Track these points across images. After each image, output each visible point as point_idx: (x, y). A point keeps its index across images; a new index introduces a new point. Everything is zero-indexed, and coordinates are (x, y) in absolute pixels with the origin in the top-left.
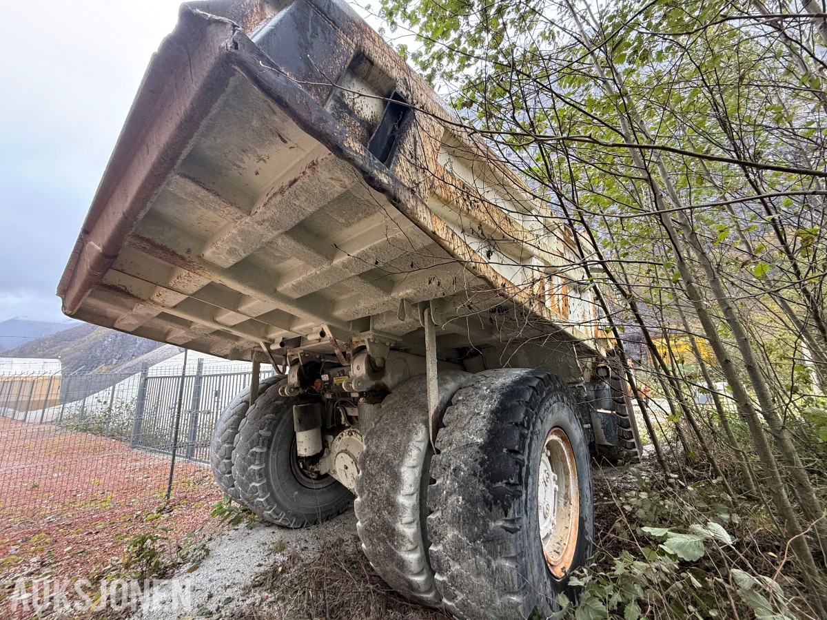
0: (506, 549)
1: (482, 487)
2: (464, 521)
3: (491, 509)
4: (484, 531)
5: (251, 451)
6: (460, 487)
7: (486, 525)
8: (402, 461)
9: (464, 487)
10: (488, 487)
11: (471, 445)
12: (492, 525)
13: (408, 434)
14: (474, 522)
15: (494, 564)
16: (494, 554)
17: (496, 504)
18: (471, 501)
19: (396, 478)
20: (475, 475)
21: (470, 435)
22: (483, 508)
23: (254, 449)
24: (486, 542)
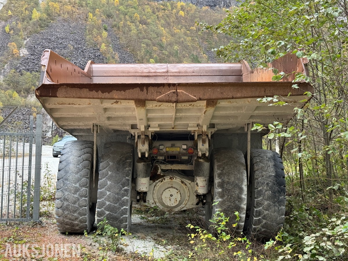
0: (284, 203)
1: (277, 188)
2: (272, 198)
3: (280, 193)
4: (278, 200)
5: (123, 189)
6: (270, 188)
7: (279, 198)
8: (242, 183)
9: (271, 188)
10: (279, 188)
11: (271, 176)
12: (281, 198)
13: (241, 174)
14: (275, 198)
15: (280, 208)
16: (280, 206)
17: (282, 192)
18: (274, 192)
19: (241, 190)
20: (274, 184)
21: (269, 173)
22: (278, 193)
23: (126, 188)
24: (279, 202)
